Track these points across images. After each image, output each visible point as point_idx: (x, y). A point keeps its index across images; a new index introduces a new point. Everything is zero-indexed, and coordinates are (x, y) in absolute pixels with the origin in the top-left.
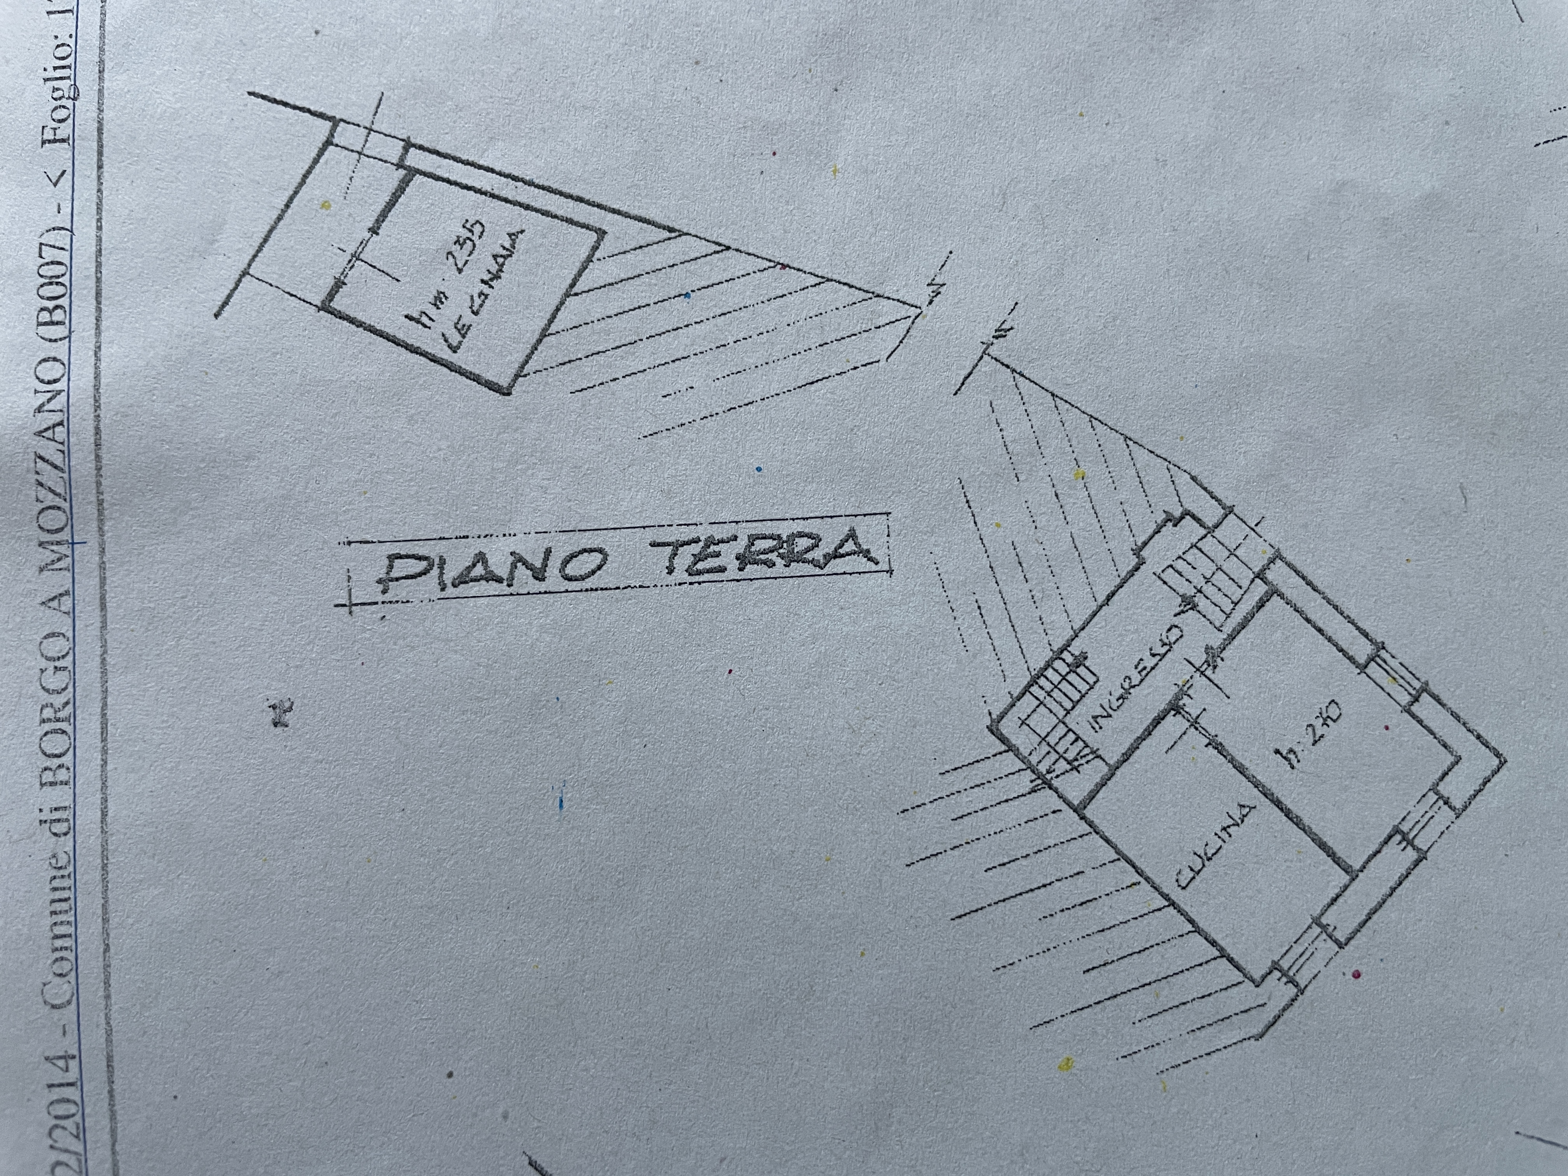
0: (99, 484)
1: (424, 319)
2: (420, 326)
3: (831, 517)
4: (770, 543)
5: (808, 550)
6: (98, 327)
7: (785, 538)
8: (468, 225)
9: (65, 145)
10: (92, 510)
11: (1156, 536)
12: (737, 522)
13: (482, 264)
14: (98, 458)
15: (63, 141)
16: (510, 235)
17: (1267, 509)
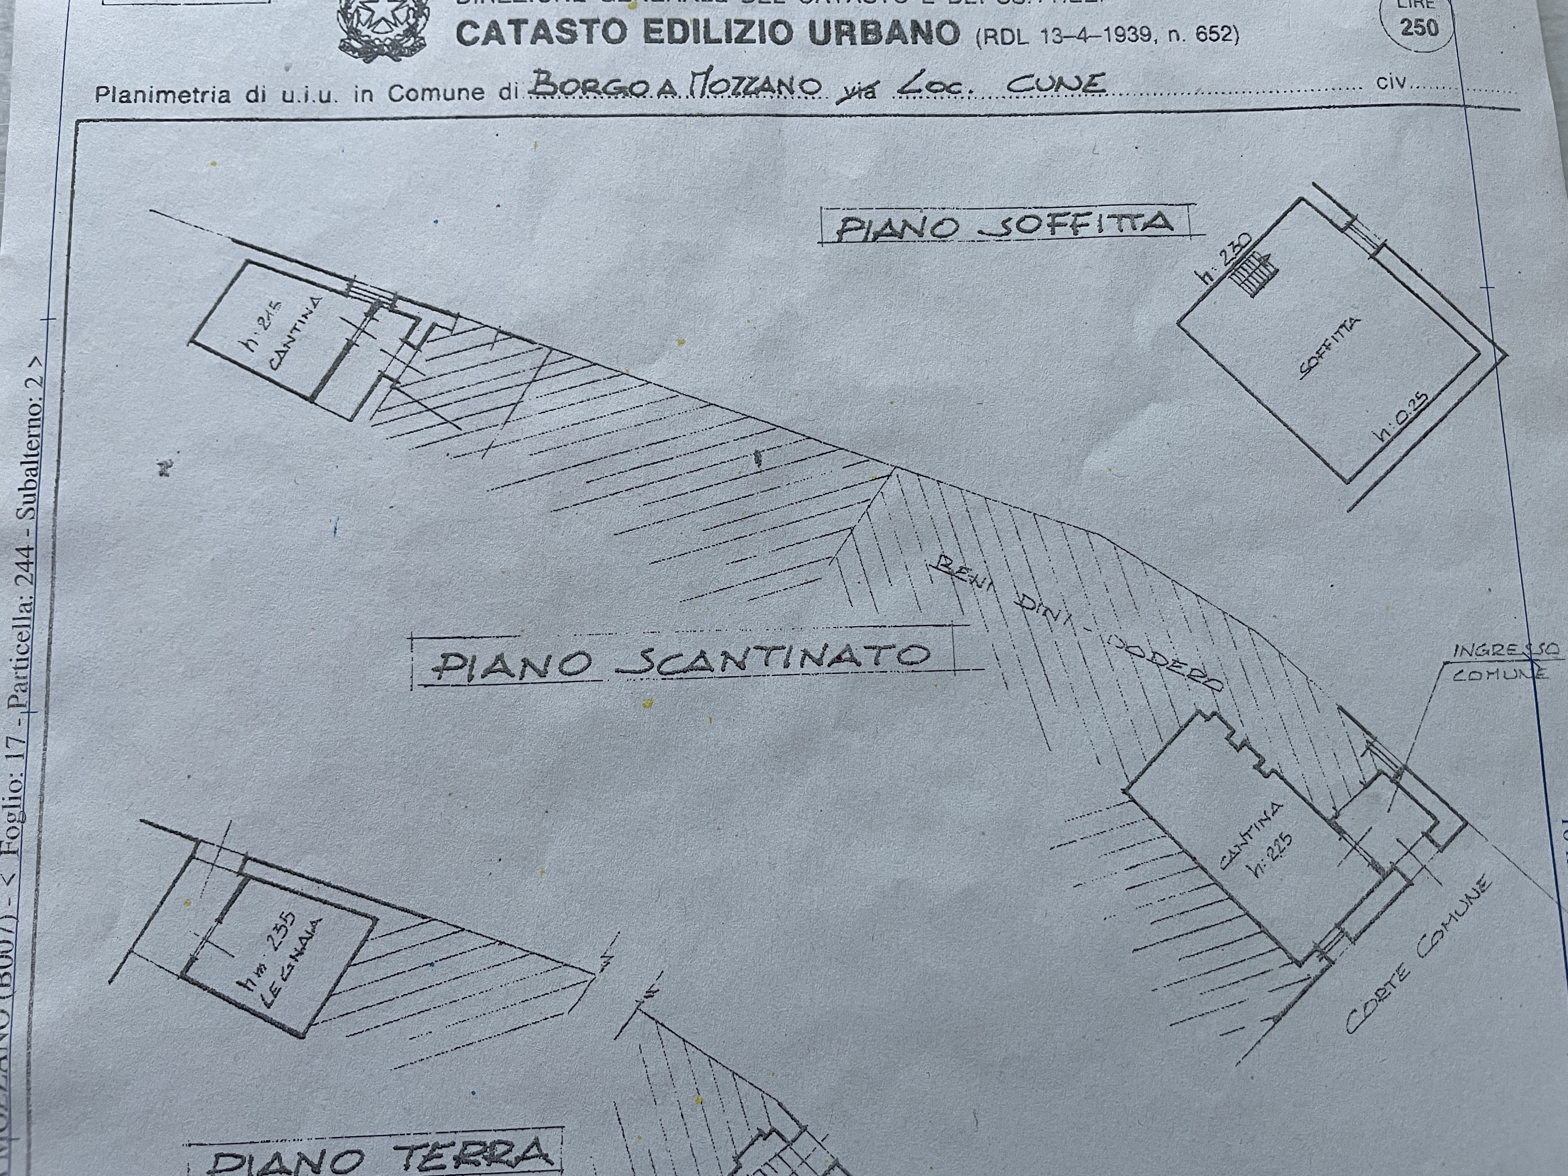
0: (28, 1099)
1: (249, 985)
2: (246, 989)
3: (523, 1129)
4: (478, 1148)
5: (504, 1154)
6: (32, 988)
7: (488, 1145)
8: (284, 916)
9: (15, 856)
10: (24, 1117)
11: (751, 1147)
12: (455, 1132)
13: (292, 943)
14: (28, 1082)
15: (14, 852)
16: (312, 923)
17: (831, 1129)
